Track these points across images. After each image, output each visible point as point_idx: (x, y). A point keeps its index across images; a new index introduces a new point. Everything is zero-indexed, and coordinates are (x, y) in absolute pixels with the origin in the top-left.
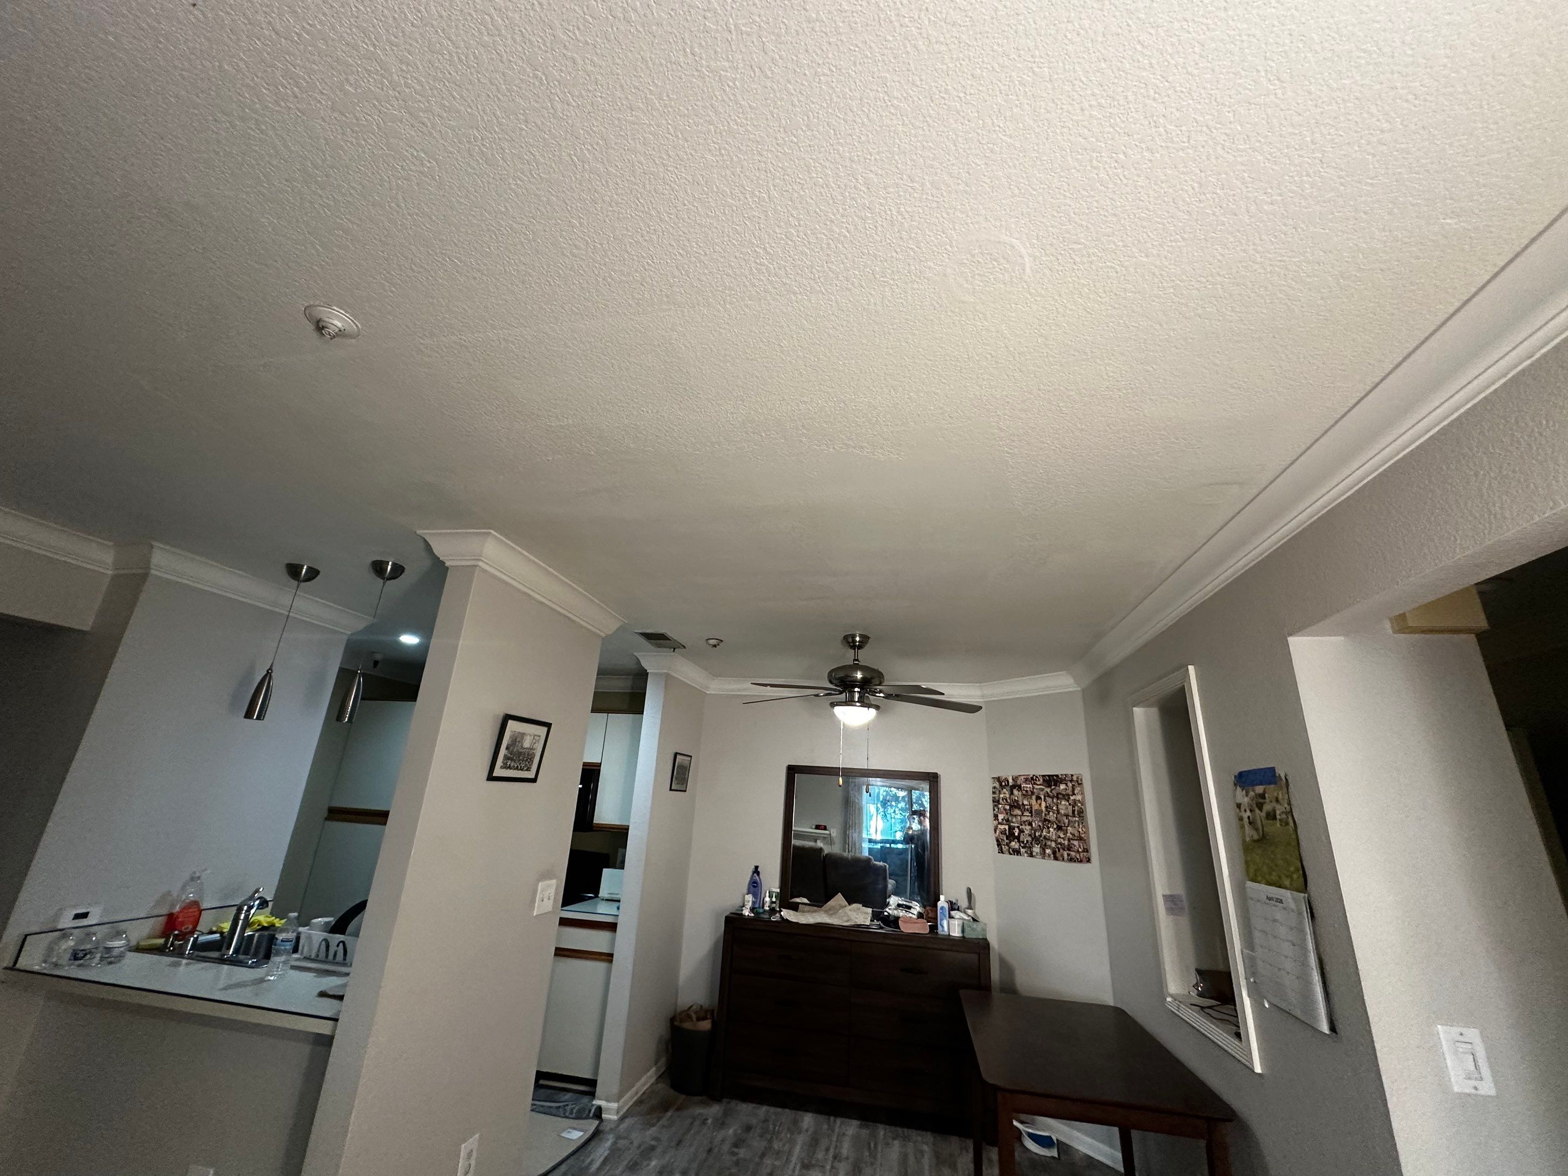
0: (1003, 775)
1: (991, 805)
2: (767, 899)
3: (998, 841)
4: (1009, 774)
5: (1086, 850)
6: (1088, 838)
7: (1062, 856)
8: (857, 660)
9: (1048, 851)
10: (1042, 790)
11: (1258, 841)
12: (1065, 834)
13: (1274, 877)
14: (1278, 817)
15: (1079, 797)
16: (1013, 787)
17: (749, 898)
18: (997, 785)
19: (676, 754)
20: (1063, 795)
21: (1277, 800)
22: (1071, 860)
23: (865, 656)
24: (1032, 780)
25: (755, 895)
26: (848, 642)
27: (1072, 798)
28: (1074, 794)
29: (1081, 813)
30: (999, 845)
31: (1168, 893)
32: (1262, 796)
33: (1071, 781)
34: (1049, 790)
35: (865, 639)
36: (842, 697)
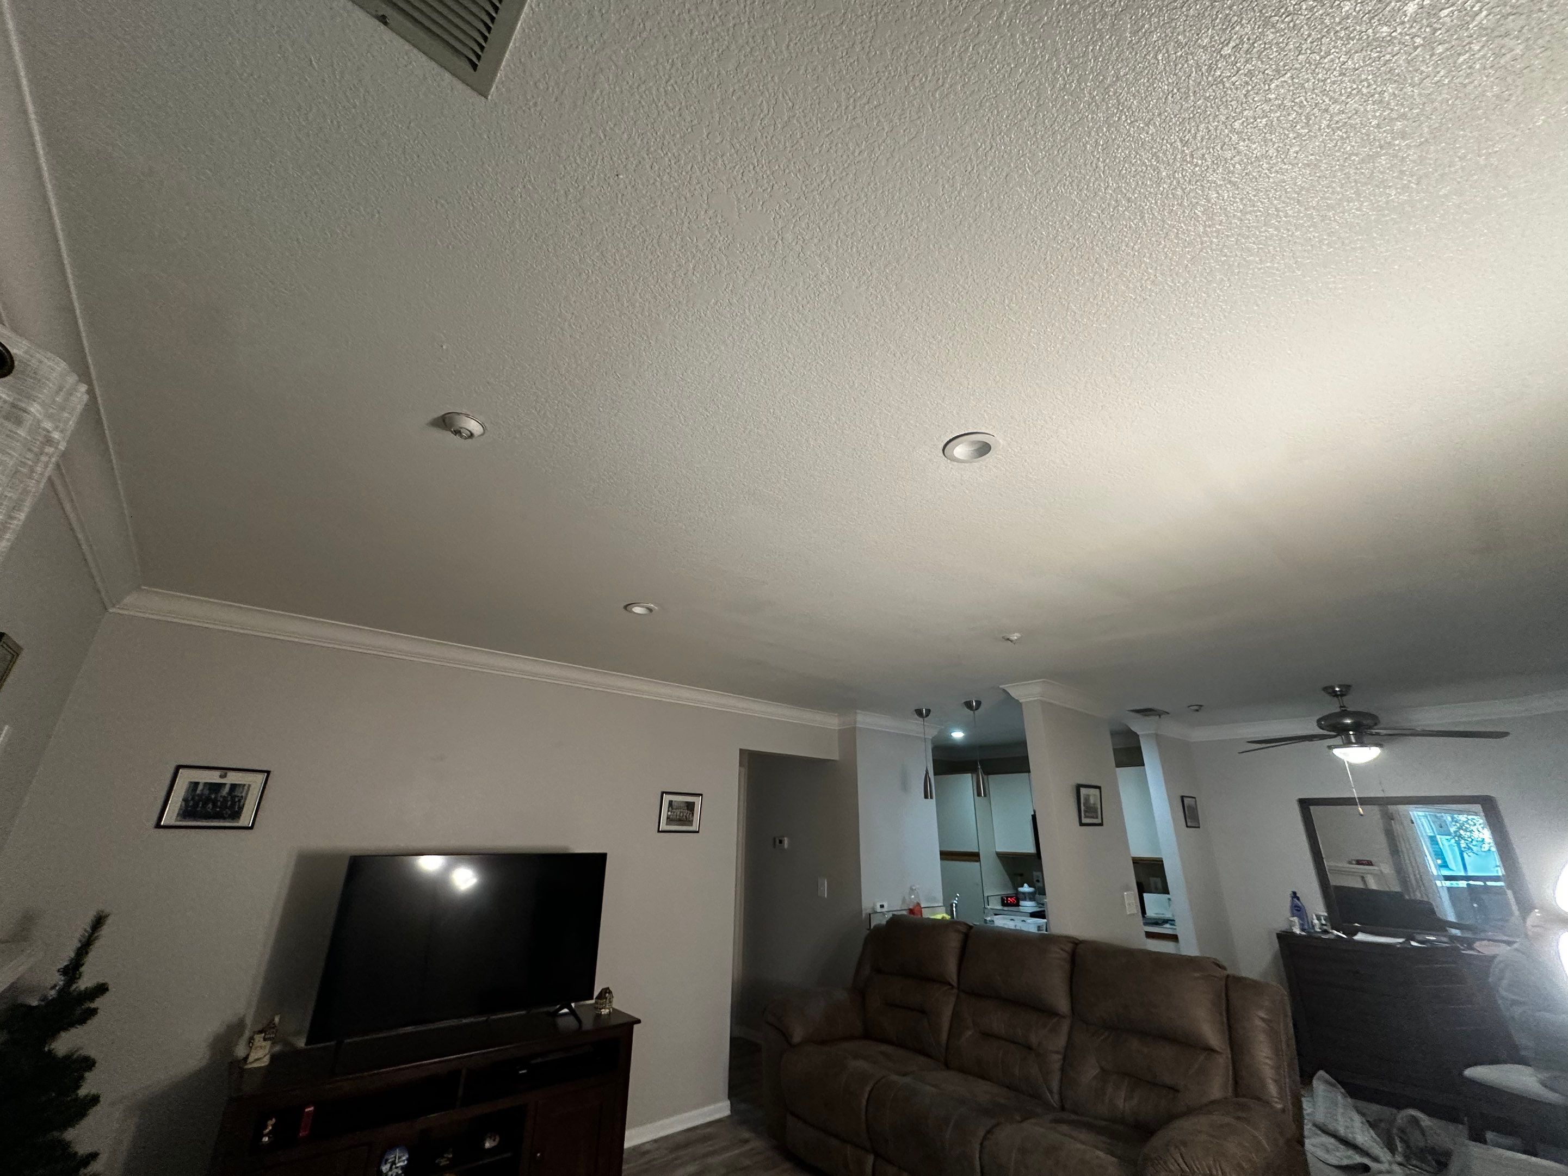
2: (1316, 921)
17: (1295, 919)
19: (1182, 798)
23: (1351, 704)
25: (1301, 918)
26: (1329, 693)
35: (1346, 688)
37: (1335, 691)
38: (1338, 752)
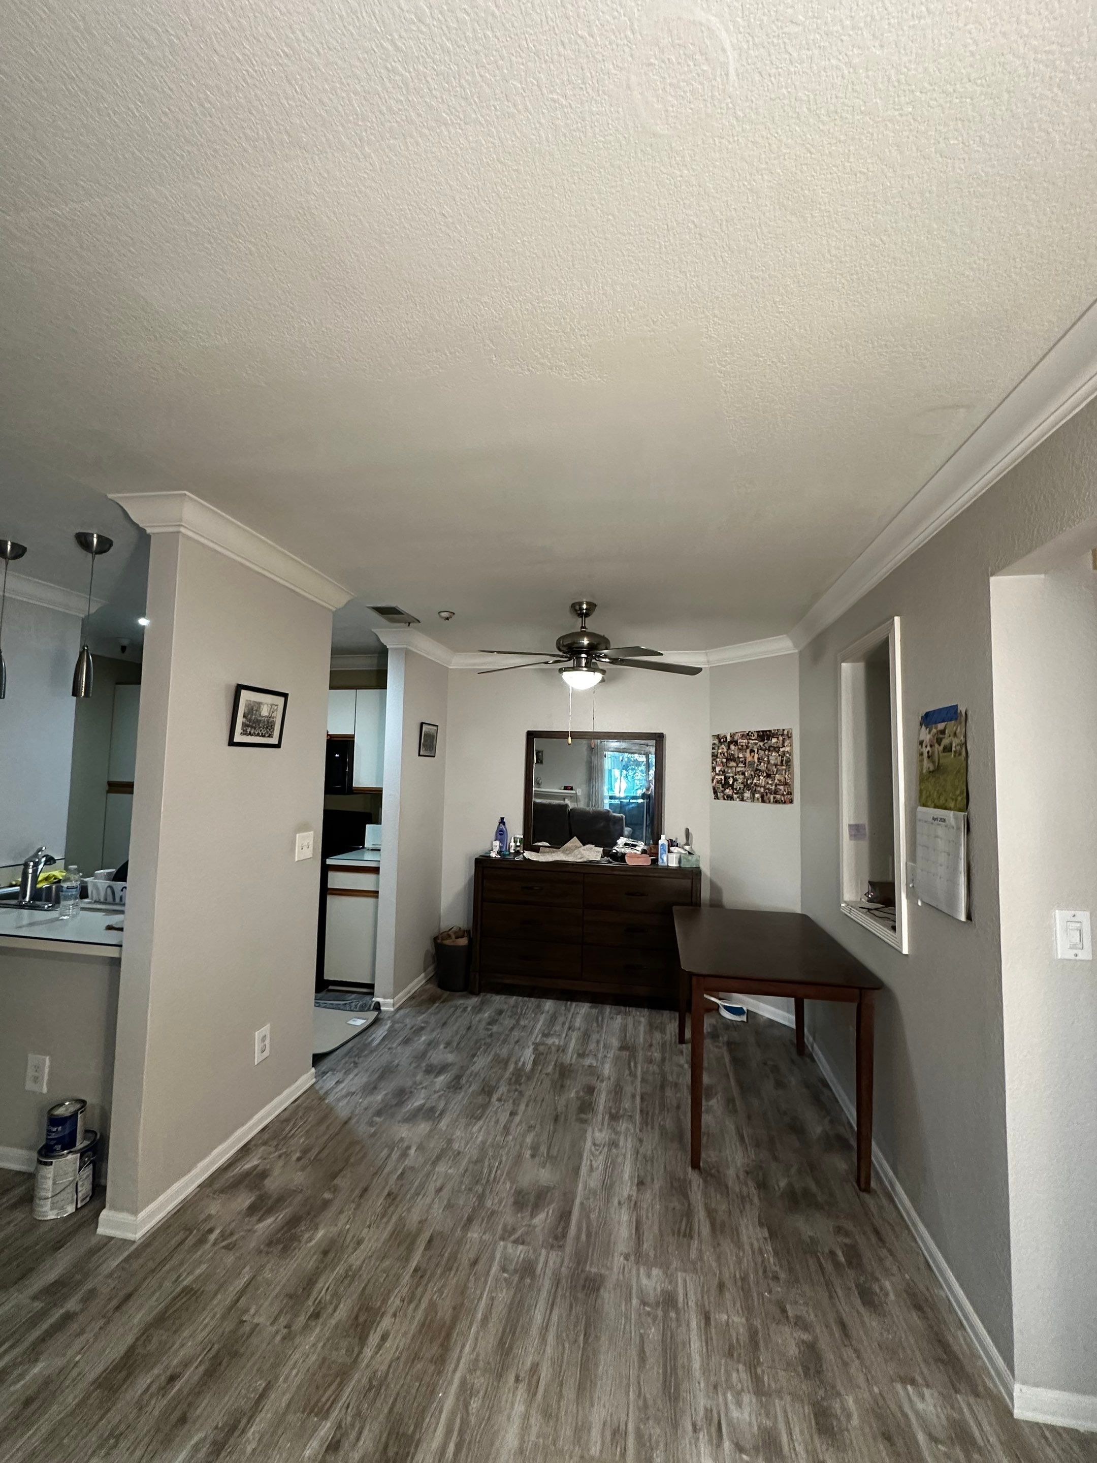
0: (721, 732)
1: (709, 758)
2: (512, 844)
3: (714, 789)
4: (727, 732)
5: (790, 793)
6: (793, 782)
7: (769, 799)
8: (585, 627)
9: (757, 796)
10: (756, 744)
11: (933, 772)
12: (773, 781)
13: (942, 801)
14: (953, 749)
15: (787, 749)
16: (731, 742)
17: (497, 844)
18: (716, 742)
19: (422, 724)
20: (775, 748)
21: (955, 734)
22: (776, 802)
23: (592, 624)
24: (748, 735)
25: (501, 841)
26: (576, 611)
27: (782, 750)
28: (784, 746)
29: (789, 761)
30: (715, 792)
31: (852, 822)
32: (943, 732)
33: (782, 735)
34: (761, 744)
35: (592, 606)
36: (570, 664)
37: (581, 609)
38: (566, 675)
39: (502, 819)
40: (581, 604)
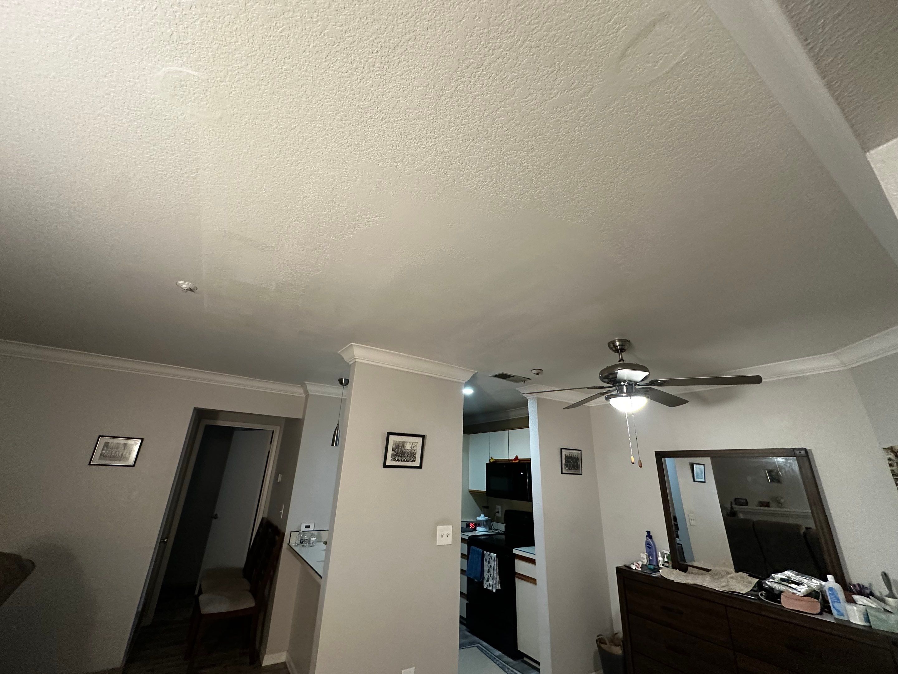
2: (660, 558)
8: (623, 360)
17: (644, 557)
19: (561, 449)
25: (650, 554)
37: (615, 346)
38: (614, 402)
39: (649, 533)
40: (614, 342)
